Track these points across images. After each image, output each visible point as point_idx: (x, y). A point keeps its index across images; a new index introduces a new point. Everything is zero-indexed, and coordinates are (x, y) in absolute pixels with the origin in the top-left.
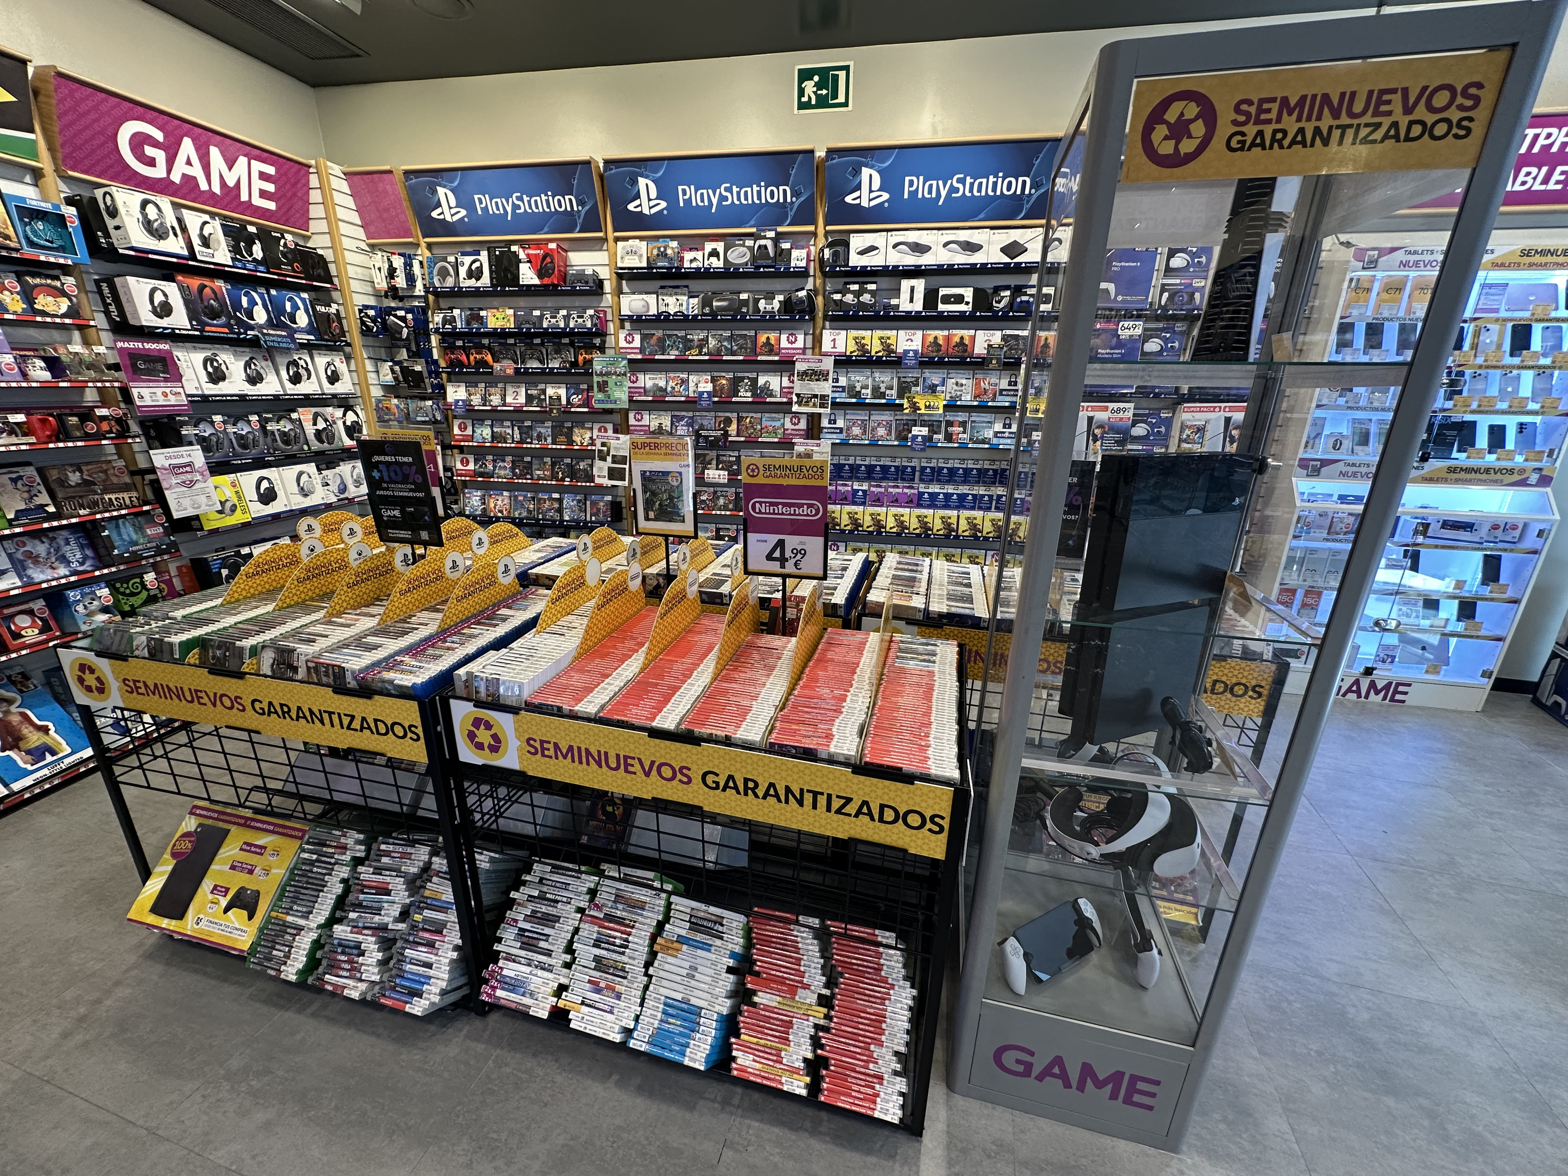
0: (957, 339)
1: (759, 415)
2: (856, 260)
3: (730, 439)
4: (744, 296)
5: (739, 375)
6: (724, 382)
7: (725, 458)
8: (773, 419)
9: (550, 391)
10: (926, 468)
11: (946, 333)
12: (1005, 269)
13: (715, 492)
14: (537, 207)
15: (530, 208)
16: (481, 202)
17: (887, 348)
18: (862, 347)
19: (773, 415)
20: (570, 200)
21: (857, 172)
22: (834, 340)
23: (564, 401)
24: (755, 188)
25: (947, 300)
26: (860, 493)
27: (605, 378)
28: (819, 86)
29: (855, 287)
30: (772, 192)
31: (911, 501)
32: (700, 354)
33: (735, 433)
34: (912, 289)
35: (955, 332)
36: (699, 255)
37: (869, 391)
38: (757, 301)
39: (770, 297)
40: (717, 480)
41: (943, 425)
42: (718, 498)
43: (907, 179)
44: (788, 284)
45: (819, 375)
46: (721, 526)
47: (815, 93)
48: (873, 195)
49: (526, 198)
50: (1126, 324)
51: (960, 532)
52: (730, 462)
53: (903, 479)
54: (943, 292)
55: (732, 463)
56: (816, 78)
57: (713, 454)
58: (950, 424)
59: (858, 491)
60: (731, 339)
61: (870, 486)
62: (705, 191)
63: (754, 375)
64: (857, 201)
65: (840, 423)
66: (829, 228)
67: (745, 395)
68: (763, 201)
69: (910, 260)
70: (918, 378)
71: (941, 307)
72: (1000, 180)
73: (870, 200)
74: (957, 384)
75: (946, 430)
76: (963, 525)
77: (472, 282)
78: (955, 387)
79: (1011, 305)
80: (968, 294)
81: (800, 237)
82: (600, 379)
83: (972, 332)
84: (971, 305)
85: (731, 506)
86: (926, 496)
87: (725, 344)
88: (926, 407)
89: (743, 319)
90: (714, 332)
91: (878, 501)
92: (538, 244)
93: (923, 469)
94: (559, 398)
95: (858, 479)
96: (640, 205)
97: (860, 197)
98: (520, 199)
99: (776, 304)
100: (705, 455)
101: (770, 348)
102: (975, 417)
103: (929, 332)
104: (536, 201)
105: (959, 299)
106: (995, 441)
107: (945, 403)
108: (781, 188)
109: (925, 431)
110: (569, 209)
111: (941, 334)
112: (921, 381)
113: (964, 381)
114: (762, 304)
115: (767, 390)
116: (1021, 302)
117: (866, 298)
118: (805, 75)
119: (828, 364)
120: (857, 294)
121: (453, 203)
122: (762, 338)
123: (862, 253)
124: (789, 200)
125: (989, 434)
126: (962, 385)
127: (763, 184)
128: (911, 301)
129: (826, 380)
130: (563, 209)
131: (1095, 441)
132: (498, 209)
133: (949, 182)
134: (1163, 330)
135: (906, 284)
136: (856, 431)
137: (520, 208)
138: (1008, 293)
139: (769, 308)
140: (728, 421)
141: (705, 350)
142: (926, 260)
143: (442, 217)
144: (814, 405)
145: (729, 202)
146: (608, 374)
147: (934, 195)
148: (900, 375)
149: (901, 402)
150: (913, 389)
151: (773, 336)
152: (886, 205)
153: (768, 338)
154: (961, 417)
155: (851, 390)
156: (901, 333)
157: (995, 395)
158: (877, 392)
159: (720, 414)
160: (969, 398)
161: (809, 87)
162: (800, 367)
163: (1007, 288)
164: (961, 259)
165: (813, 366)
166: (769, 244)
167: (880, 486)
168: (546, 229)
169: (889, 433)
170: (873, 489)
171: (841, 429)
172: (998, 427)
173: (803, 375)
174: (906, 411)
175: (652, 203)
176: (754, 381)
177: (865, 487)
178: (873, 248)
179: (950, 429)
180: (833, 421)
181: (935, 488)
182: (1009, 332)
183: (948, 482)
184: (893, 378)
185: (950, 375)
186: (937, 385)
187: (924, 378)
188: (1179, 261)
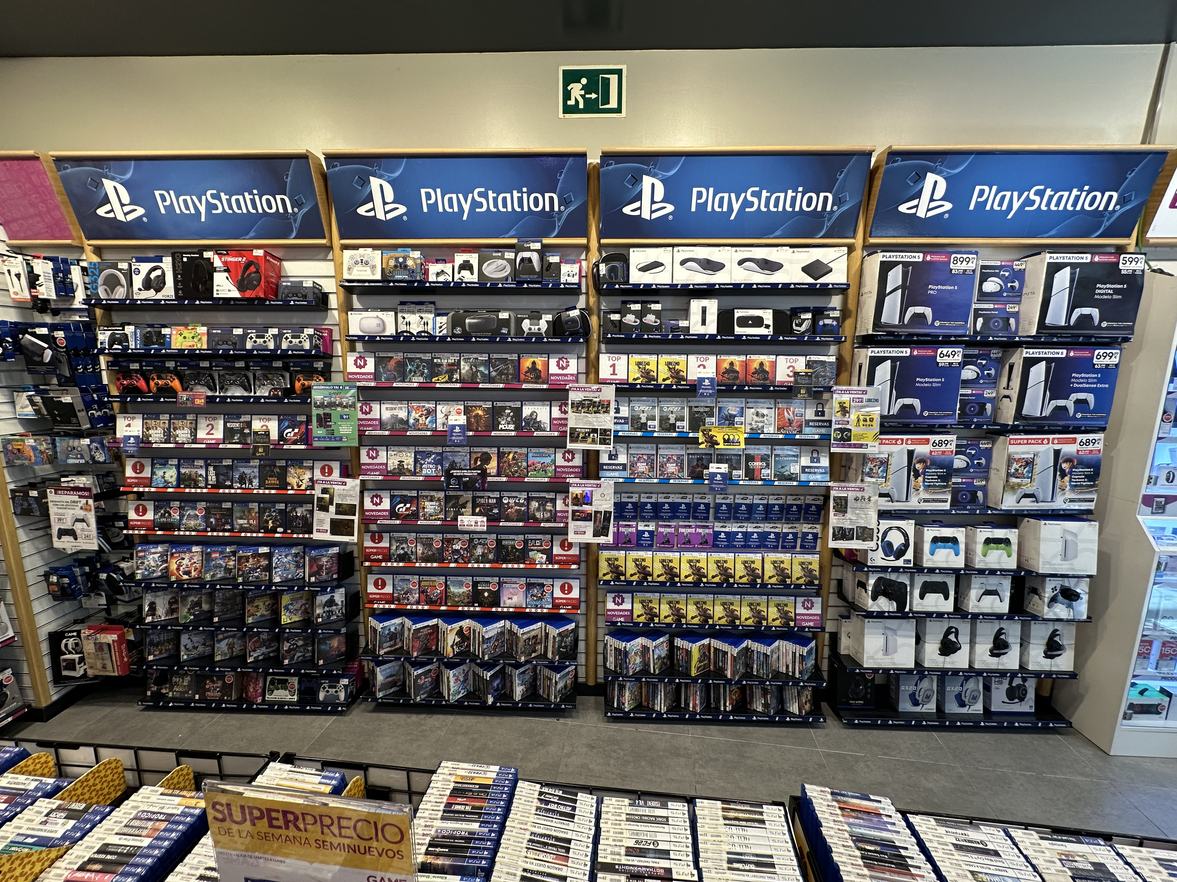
0: (756, 365)
1: (524, 450)
2: (636, 277)
3: (489, 479)
4: (504, 315)
5: (499, 404)
6: (480, 412)
7: (482, 501)
8: (542, 455)
9: (257, 425)
10: (721, 505)
11: (743, 358)
12: (811, 290)
13: (471, 540)
14: (239, 207)
15: (231, 207)
16: (164, 199)
17: (677, 375)
18: (646, 374)
19: (542, 450)
20: (283, 200)
21: (637, 180)
22: (613, 366)
23: (274, 435)
24: (516, 194)
25: (744, 322)
26: (646, 535)
27: (327, 411)
28: (587, 89)
29: (637, 307)
30: (536, 200)
31: (706, 542)
32: (450, 381)
33: (494, 471)
34: (704, 310)
35: (753, 357)
36: (447, 268)
37: (656, 423)
38: (519, 321)
39: (535, 316)
40: (473, 528)
41: (743, 459)
42: (475, 547)
43: (695, 190)
44: (556, 302)
45: (598, 406)
46: (479, 579)
47: (583, 96)
48: (655, 207)
49: (224, 197)
50: (945, 351)
51: (766, 577)
52: (489, 505)
53: (695, 518)
54: (739, 313)
55: (492, 507)
56: (584, 81)
57: (468, 495)
58: (750, 458)
59: (643, 532)
60: (488, 363)
61: (658, 526)
62: (454, 196)
63: (518, 404)
64: (637, 213)
65: (622, 459)
66: (603, 241)
67: (506, 428)
68: (526, 209)
69: (702, 278)
70: (712, 408)
71: (738, 330)
72: (799, 195)
73: (652, 212)
74: (757, 414)
75: (747, 466)
76: (769, 570)
77: (151, 294)
78: (756, 418)
79: (814, 328)
80: (768, 316)
81: (570, 250)
82: (321, 411)
83: (772, 358)
84: (771, 328)
85: (491, 556)
86: (723, 535)
87: (482, 369)
88: (726, 441)
89: (504, 340)
90: (466, 356)
91: (667, 544)
92: (239, 250)
93: (718, 506)
94: (267, 434)
95: (643, 519)
96: (373, 209)
97: (640, 208)
98: (217, 197)
99: (543, 325)
100: (458, 497)
101: (535, 373)
102: (779, 450)
103: (723, 357)
104: (237, 201)
105: (758, 322)
106: (804, 477)
107: (746, 436)
108: (547, 195)
110: (281, 210)
111: (737, 359)
112: (716, 411)
113: (765, 411)
114: (526, 325)
116: (824, 325)
117: (650, 319)
118: (571, 77)
119: (609, 393)
120: (640, 315)
121: (126, 199)
123: (644, 269)
124: (556, 209)
125: (795, 469)
126: (763, 416)
127: (525, 190)
128: (704, 323)
129: (607, 412)
130: (274, 210)
131: (917, 476)
132: (187, 208)
133: (743, 195)
134: (978, 357)
135: (696, 305)
136: (642, 467)
137: (216, 208)
138: (809, 316)
139: (534, 329)
140: (487, 458)
141: (456, 376)
142: (719, 278)
143: (111, 215)
144: (594, 441)
145: (484, 209)
146: (332, 405)
147: (725, 209)
148: (691, 404)
149: (696, 435)
150: (708, 420)
151: (540, 361)
152: (671, 217)
153: (534, 363)
154: (764, 450)
155: (635, 421)
156: (692, 358)
157: (800, 426)
158: (666, 425)
159: (476, 449)
160: (771, 429)
161: (576, 90)
162: (574, 396)
163: (806, 310)
164: (759, 278)
165: (590, 395)
166: (535, 257)
167: (669, 526)
168: (252, 234)
169: (681, 469)
170: (661, 530)
171: (624, 466)
172: (805, 461)
173: (578, 406)
174: (703, 446)
175: (388, 207)
176: (518, 412)
177: (652, 527)
178: (656, 265)
179: (751, 464)
180: (614, 457)
181: (733, 527)
182: (813, 358)
183: (748, 520)
184: (683, 408)
185: (750, 405)
186: (735, 416)
187: (720, 408)
188: (991, 286)
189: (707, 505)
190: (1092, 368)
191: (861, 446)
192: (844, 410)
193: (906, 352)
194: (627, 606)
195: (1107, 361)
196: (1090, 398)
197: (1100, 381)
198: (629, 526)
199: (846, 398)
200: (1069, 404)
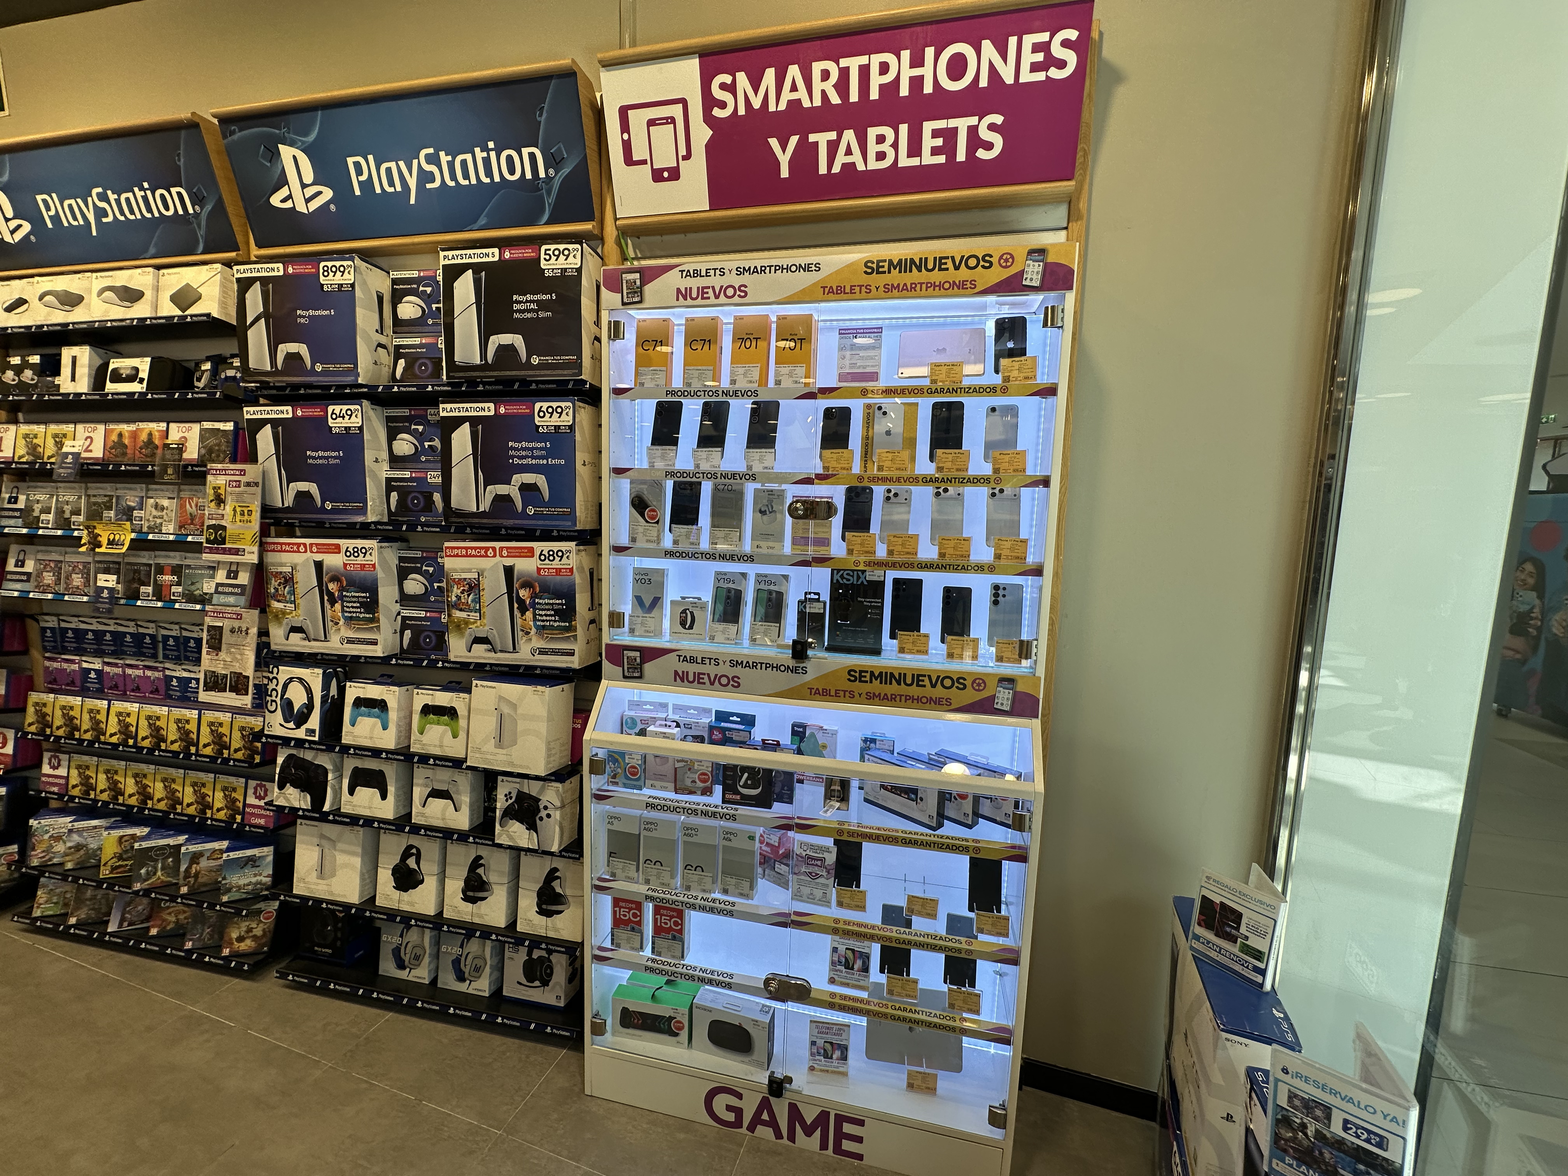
0: (144, 437)
2: (3, 320)
11: (132, 427)
18: (33, 449)
26: (94, 676)
29: (15, 360)
31: (156, 690)
34: (74, 361)
37: (51, 517)
41: (153, 571)
43: (38, 198)
48: (11, 225)
50: (337, 409)
53: (143, 655)
54: (112, 363)
58: (160, 570)
59: (90, 672)
61: (103, 663)
65: (30, 566)
69: (61, 318)
70: (111, 497)
71: (111, 386)
73: (11, 233)
74: (156, 506)
75: (155, 580)
78: (155, 513)
80: (144, 365)
83: (163, 426)
86: (175, 682)
91: (115, 689)
93: (166, 638)
103: (112, 426)
105: (133, 375)
107: (133, 535)
111: (126, 428)
112: (114, 501)
113: (165, 503)
116: (226, 378)
117: (27, 375)
120: (18, 370)
125: (209, 587)
126: (163, 509)
128: (73, 379)
131: (333, 602)
133: (90, 200)
134: (410, 419)
135: (66, 355)
136: (48, 578)
138: (207, 366)
142: (80, 317)
148: (90, 492)
150: (106, 514)
152: (30, 239)
154: (172, 559)
156: (80, 427)
158: (62, 519)
160: (172, 528)
164: (117, 312)
167: (116, 665)
169: (87, 582)
170: (106, 668)
171: (29, 575)
172: (223, 576)
174: (83, 549)
177: (97, 665)
178: (21, 302)
179: (160, 578)
180: (21, 563)
182: (207, 425)
184: (80, 497)
185: (150, 494)
186: (134, 509)
187: (118, 497)
188: (409, 309)
189: (153, 637)
190: (534, 432)
191: (236, 552)
192: (219, 500)
193: (288, 412)
194: (62, 772)
195: (555, 420)
196: (541, 480)
197: (550, 453)
198: (72, 662)
199: (221, 481)
200: (511, 490)
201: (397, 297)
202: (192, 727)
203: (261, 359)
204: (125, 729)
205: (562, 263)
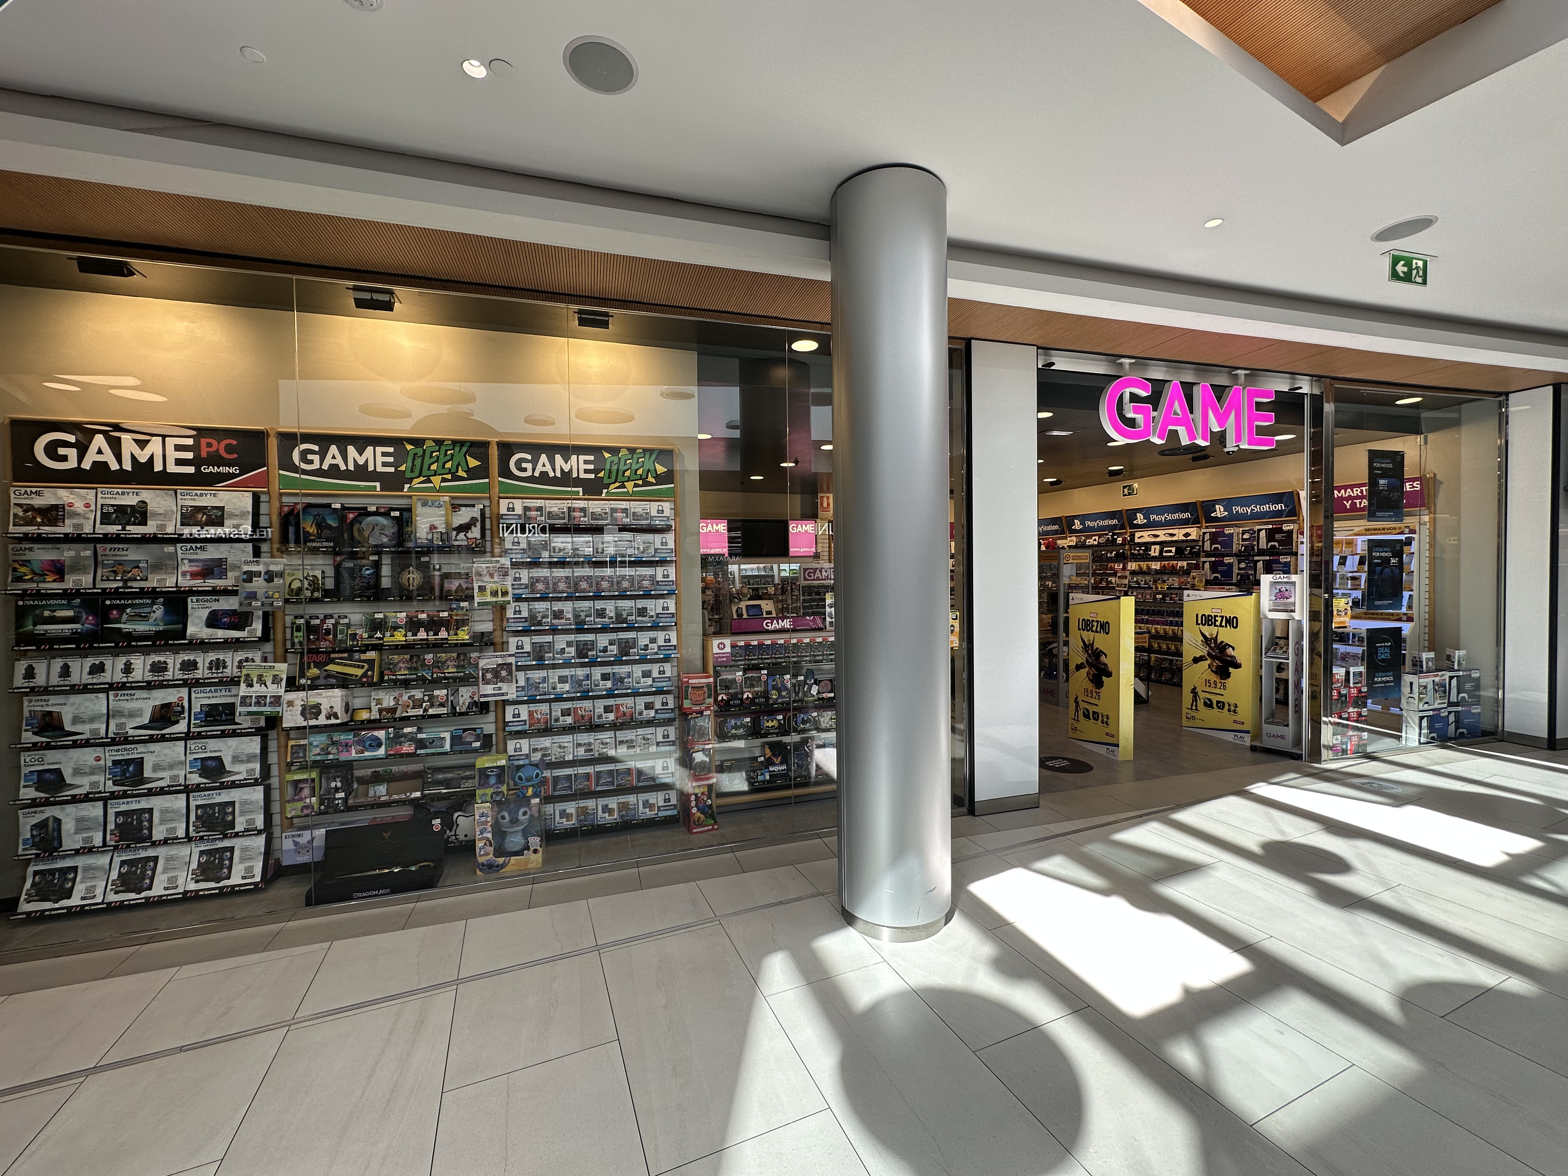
0: (1171, 564)
2: (1137, 540)
4: (1104, 553)
9: (1047, 583)
11: (1168, 562)
12: (1185, 541)
17: (1148, 568)
18: (1140, 567)
21: (1137, 515)
22: (1131, 566)
24: (1107, 521)
25: (1166, 552)
28: (1128, 490)
29: (1137, 549)
30: (1113, 522)
34: (1155, 549)
35: (1171, 562)
36: (1091, 540)
37: (1143, 582)
38: (1107, 554)
39: (1111, 553)
43: (1152, 516)
44: (1116, 549)
45: (1126, 577)
47: (1127, 492)
48: (1141, 521)
50: (1227, 558)
54: (1165, 549)
56: (1128, 488)
58: (1172, 594)
60: (1100, 566)
62: (1093, 523)
64: (1137, 523)
66: (1129, 531)
67: (1104, 584)
68: (1109, 524)
69: (1153, 540)
71: (1164, 554)
72: (1181, 515)
73: (1141, 523)
74: (1173, 580)
79: (1190, 553)
80: (1174, 549)
81: (1120, 534)
83: (1177, 562)
84: (1175, 553)
88: (1161, 588)
89: (1104, 560)
91: (1152, 623)
95: (1145, 615)
96: (1075, 527)
99: (1113, 555)
101: (1112, 569)
103: (1163, 562)
105: (1170, 551)
108: (1117, 520)
109: (1161, 596)
113: (1175, 579)
114: (1109, 555)
115: (1111, 582)
116: (1194, 551)
117: (1141, 552)
118: (1124, 487)
119: (1127, 573)
120: (1138, 551)
122: (1110, 565)
123: (1139, 538)
124: (1116, 524)
127: (1110, 520)
128: (1155, 552)
133: (1165, 516)
134: (1245, 560)
135: (1153, 547)
136: (1140, 596)
138: (1188, 549)
139: (1111, 556)
142: (1158, 539)
145: (1100, 525)
147: (1159, 520)
148: (1154, 577)
149: (1153, 586)
150: (1158, 582)
151: (1113, 564)
152: (1145, 524)
154: (1175, 591)
155: (1137, 582)
156: (1153, 563)
157: (1186, 584)
158: (1146, 583)
160: (1177, 585)
161: (1126, 490)
162: (1119, 574)
163: (1188, 547)
164: (1170, 539)
165: (1123, 574)
166: (1111, 536)
167: (1152, 617)
170: (1149, 618)
173: (1119, 577)
174: (1154, 589)
175: (1078, 527)
176: (1107, 579)
177: (1147, 617)
178: (1143, 537)
181: (1171, 619)
182: (1190, 562)
183: (1177, 616)
184: (1151, 578)
185: (1171, 577)
186: (1166, 580)
188: (1246, 536)
190: (1280, 563)
192: (1194, 578)
193: (1213, 559)
195: (1285, 560)
197: (1283, 567)
199: (1194, 574)
201: (1243, 534)
202: (1176, 631)
203: (1207, 548)
204: (1157, 631)
205: (1288, 528)
